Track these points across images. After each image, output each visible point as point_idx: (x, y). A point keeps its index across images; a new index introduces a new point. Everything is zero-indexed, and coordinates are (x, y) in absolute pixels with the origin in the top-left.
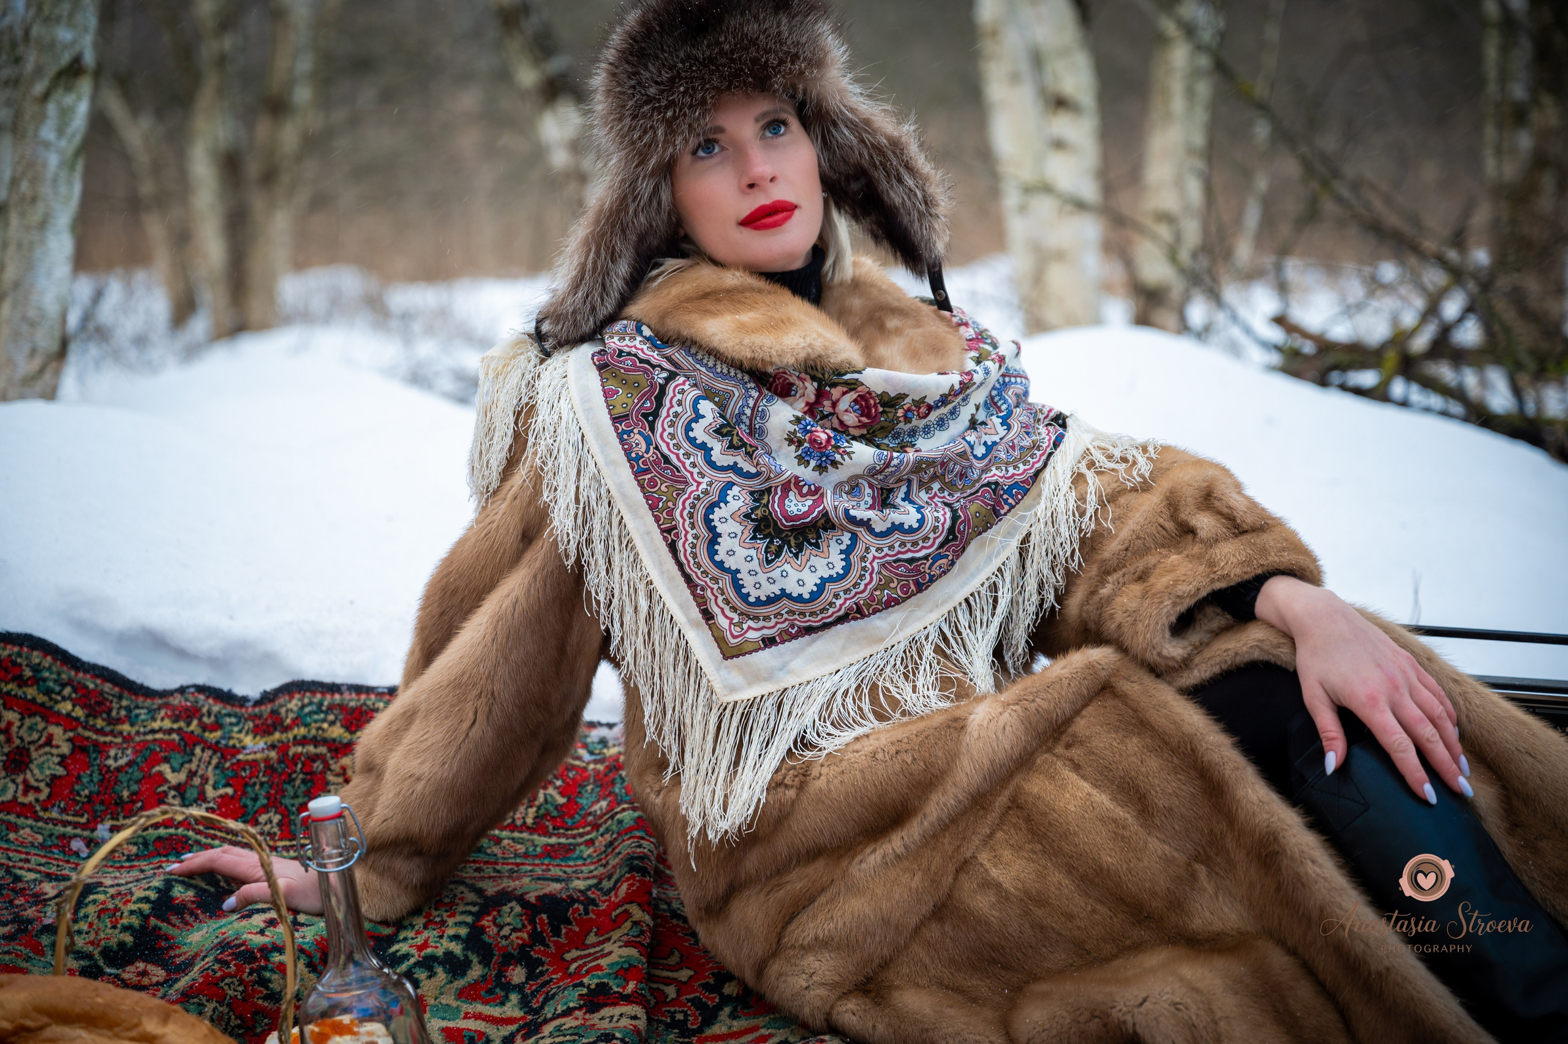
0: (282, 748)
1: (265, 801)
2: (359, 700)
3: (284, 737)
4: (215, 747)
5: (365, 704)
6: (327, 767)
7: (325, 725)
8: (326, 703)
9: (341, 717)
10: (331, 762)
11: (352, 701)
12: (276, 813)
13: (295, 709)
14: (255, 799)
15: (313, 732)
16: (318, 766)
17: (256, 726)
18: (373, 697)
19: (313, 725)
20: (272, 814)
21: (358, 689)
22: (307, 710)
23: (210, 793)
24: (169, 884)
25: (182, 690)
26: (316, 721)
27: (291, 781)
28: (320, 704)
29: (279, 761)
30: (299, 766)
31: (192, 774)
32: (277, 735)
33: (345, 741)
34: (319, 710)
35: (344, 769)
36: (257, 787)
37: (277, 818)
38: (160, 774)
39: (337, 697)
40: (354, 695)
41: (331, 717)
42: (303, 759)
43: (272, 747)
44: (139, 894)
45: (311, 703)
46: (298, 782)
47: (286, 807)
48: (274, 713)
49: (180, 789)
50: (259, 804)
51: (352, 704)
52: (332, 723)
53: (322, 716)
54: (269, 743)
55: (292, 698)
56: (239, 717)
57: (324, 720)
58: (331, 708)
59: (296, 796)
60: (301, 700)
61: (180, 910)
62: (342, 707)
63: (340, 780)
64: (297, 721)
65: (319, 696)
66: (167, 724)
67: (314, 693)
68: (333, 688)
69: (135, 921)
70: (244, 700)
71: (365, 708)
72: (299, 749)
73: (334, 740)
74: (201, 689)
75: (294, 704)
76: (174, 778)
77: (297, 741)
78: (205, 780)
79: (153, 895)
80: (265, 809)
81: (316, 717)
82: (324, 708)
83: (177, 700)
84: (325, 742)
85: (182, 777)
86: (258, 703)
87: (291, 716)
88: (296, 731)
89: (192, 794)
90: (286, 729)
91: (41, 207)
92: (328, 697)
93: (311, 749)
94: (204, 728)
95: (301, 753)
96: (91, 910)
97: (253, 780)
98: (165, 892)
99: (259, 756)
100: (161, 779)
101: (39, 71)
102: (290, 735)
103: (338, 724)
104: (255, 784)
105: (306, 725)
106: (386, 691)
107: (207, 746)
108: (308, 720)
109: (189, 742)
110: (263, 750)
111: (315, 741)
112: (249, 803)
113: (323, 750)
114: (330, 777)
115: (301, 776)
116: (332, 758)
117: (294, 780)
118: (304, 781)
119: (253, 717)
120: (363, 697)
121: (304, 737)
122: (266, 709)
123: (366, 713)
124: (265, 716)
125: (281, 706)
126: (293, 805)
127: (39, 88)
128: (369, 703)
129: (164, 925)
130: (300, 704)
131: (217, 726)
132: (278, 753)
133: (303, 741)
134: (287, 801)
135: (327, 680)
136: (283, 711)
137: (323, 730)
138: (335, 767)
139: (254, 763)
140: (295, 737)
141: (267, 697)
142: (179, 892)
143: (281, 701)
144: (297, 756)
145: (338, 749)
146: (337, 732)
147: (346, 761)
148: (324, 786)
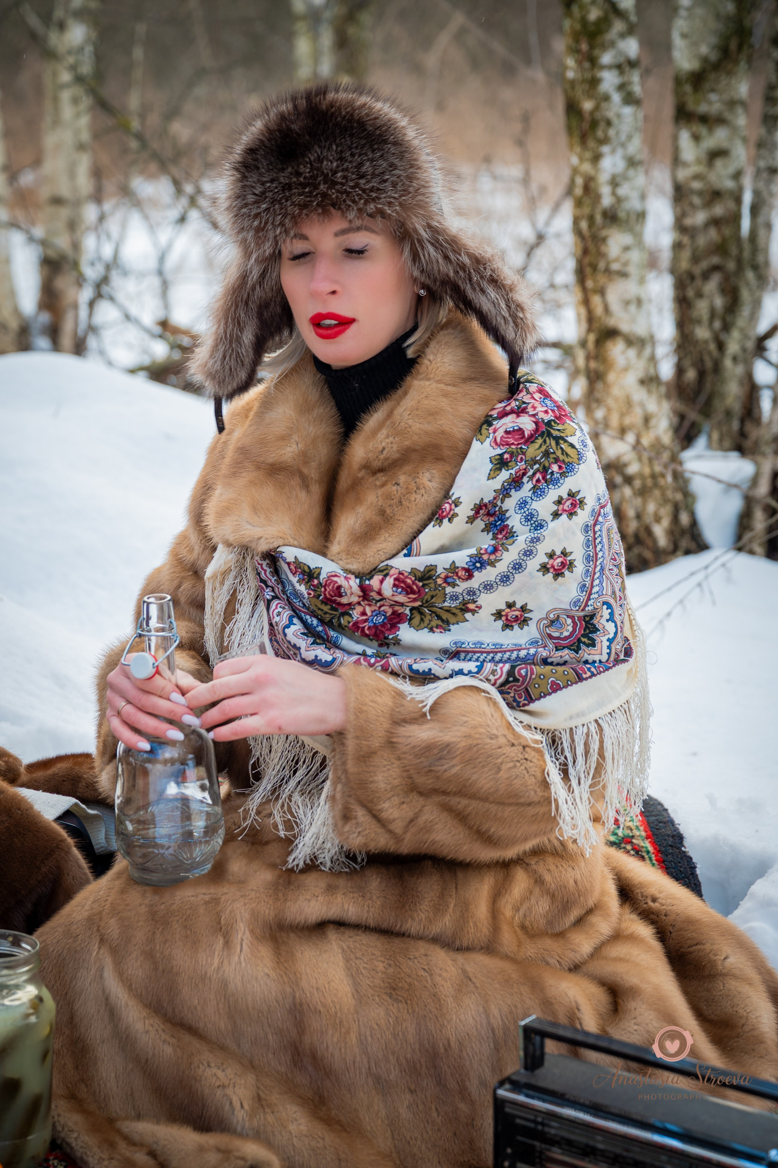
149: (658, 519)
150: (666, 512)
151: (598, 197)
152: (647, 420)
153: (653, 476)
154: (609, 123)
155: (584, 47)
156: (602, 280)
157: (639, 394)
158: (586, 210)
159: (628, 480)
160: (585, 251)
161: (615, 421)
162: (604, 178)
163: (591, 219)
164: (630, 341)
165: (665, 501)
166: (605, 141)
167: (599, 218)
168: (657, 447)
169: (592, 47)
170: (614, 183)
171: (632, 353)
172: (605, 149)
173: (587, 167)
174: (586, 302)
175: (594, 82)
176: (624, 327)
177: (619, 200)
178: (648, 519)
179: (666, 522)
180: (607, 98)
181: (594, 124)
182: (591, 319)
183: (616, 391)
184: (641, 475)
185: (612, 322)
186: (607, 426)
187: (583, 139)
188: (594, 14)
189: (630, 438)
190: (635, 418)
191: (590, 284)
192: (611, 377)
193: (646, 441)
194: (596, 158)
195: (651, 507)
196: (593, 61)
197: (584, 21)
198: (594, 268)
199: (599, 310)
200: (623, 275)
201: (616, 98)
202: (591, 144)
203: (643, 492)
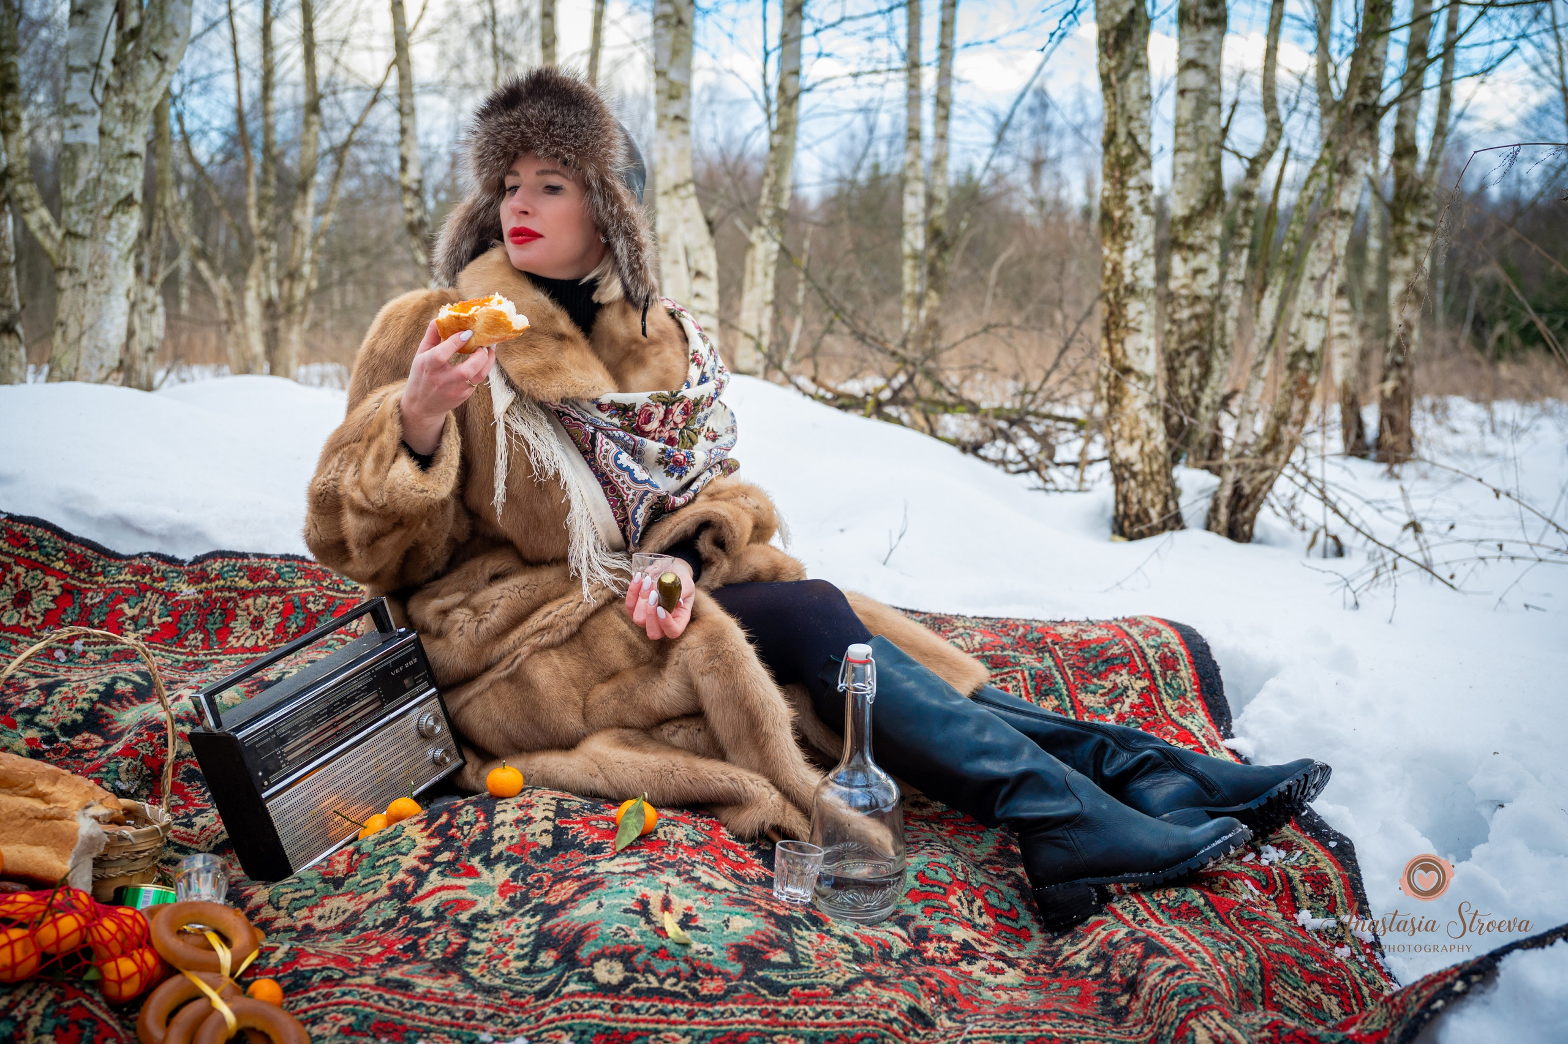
0: (207, 593)
1: (193, 626)
2: (260, 562)
3: (209, 586)
4: (161, 592)
5: (264, 565)
6: (236, 605)
7: (237, 579)
8: (238, 565)
9: (247, 574)
10: (239, 602)
11: (255, 562)
12: (201, 633)
13: (218, 568)
14: (187, 625)
15: (229, 583)
16: (231, 605)
17: (190, 579)
18: (269, 561)
19: (229, 579)
20: (197, 634)
21: (260, 556)
22: (226, 569)
23: (156, 620)
24: (114, 681)
25: (141, 556)
26: (231, 577)
27: (212, 614)
28: (234, 566)
29: (205, 601)
30: (218, 605)
31: (143, 609)
32: (204, 585)
33: (249, 589)
34: (233, 570)
35: (248, 606)
36: (189, 617)
37: (201, 637)
38: (121, 611)
39: (246, 561)
40: (257, 560)
41: (241, 574)
42: (221, 600)
43: (200, 592)
44: (92, 687)
45: (228, 565)
46: (217, 615)
47: (208, 630)
48: (203, 570)
49: (134, 619)
50: (189, 628)
51: (255, 565)
52: (241, 578)
53: (235, 573)
54: (199, 589)
55: (215, 561)
56: (179, 573)
57: (236, 576)
58: (241, 568)
59: (215, 623)
60: (222, 562)
61: (120, 698)
62: (249, 568)
63: (245, 613)
64: (217, 577)
65: (234, 561)
66: (129, 577)
67: (230, 558)
68: (244, 556)
69: (86, 706)
70: (181, 563)
71: (264, 567)
72: (219, 594)
73: (242, 588)
74: (153, 555)
75: (217, 565)
76: (130, 612)
77: (217, 589)
78: (152, 613)
79: (101, 688)
80: (193, 631)
81: (231, 574)
82: (237, 568)
83: (136, 562)
84: (236, 589)
85: (136, 611)
86: (191, 564)
87: (215, 572)
88: (217, 582)
89: (142, 622)
90: (211, 581)
91: (106, 281)
92: (240, 561)
93: (227, 594)
94: (154, 580)
95: (220, 597)
96: (56, 698)
97: (186, 612)
98: (110, 686)
99: (191, 598)
100: (121, 613)
101: (106, 201)
102: (213, 585)
103: (245, 578)
104: (187, 615)
105: (224, 579)
107: (155, 591)
108: (226, 576)
109: (143, 589)
110: (194, 594)
111: (229, 589)
112: (183, 627)
113: (234, 594)
114: (239, 612)
115: (219, 611)
116: (240, 599)
117: (215, 613)
118: (221, 615)
119: (188, 573)
120: (262, 561)
121: (223, 587)
122: (197, 567)
123: (264, 570)
124: (197, 571)
125: (208, 566)
126: (212, 629)
127: (106, 211)
128: (266, 564)
129: (107, 709)
130: (221, 565)
131: (163, 578)
132: (204, 596)
133: (221, 589)
134: (209, 626)
135: (239, 550)
136: (209, 569)
137: (236, 582)
138: (242, 605)
139: (187, 603)
140: (217, 587)
141: (198, 560)
142: (120, 686)
143: (208, 563)
144: (217, 598)
145: (244, 594)
146: (245, 583)
147: (250, 601)
148: (234, 617)
149: (1153, 505)
150: (1159, 500)
151: (1122, 276)
152: (1149, 433)
153: (1152, 473)
154: (1132, 226)
155: (1117, 174)
156: (1122, 333)
157: (1145, 415)
158: (1113, 285)
159: (1134, 475)
160: (1111, 314)
161: (1126, 433)
162: (1126, 264)
163: (1116, 291)
164: (1140, 377)
165: (1160, 492)
166: (1129, 238)
167: (1122, 291)
168: (1156, 452)
169: (1122, 174)
170: (1134, 267)
171: (1141, 385)
172: (1129, 244)
173: (1115, 256)
174: (1110, 349)
175: (1123, 198)
176: (1136, 367)
177: (1137, 279)
178: (1147, 504)
179: (1158, 507)
180: (1131, 209)
181: (1121, 227)
182: (1113, 361)
183: (1128, 411)
184: (1143, 472)
185: (1128, 363)
186: (1120, 436)
187: (1114, 236)
188: (1125, 152)
189: (1137, 445)
190: (1141, 431)
191: (1113, 336)
192: (1125, 402)
193: (1147, 449)
194: (1122, 250)
195: (1149, 496)
196: (1123, 184)
197: (1118, 156)
198: (1117, 325)
199: (1119, 355)
200: (1138, 331)
201: (1138, 209)
202: (1119, 239)
203: (1143, 485)
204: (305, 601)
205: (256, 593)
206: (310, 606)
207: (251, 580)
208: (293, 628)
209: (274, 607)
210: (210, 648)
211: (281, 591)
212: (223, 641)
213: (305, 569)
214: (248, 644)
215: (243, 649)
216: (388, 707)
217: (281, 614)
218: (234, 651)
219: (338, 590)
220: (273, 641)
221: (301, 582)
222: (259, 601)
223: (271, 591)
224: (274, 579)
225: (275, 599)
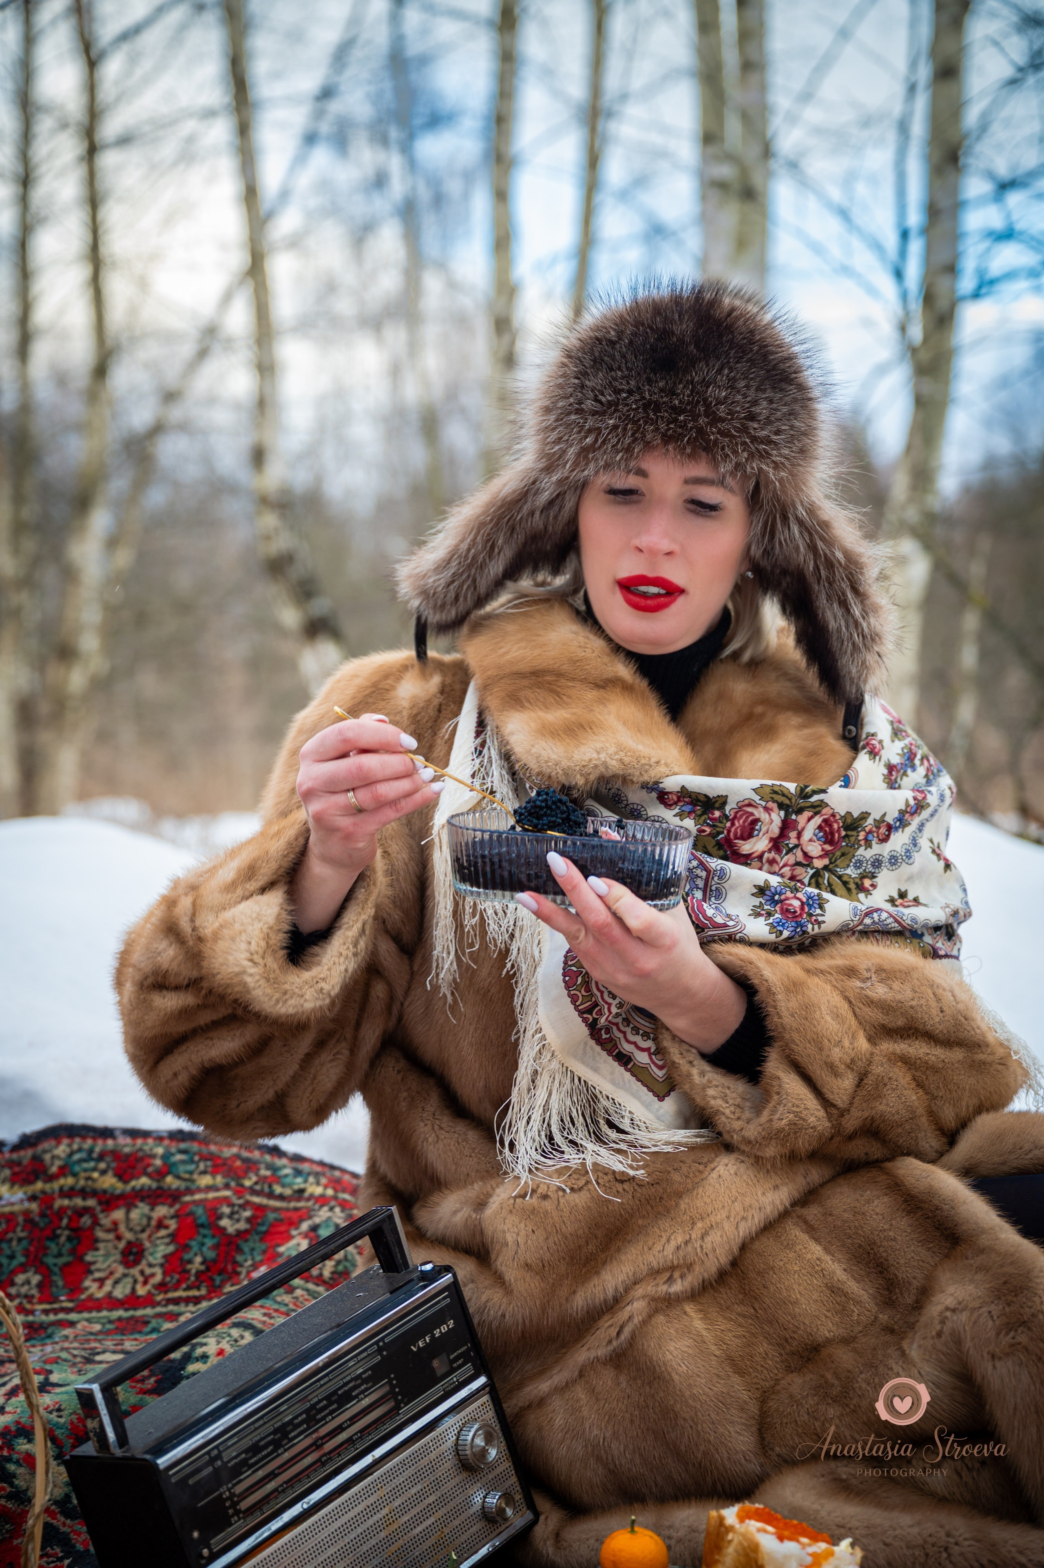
0: (45, 1199)
1: (22, 1259)
2: (134, 1145)
3: (48, 1187)
5: (141, 1150)
6: (96, 1222)
7: (96, 1175)
8: (98, 1149)
9: (114, 1165)
10: (101, 1216)
11: (126, 1145)
12: (36, 1273)
13: (63, 1155)
14: (12, 1257)
15: (82, 1183)
16: (86, 1221)
17: (14, 1174)
18: (150, 1141)
19: (83, 1175)
20: (30, 1274)
21: (134, 1133)
22: (76, 1157)
26: (85, 1170)
27: (55, 1237)
28: (91, 1151)
29: (42, 1215)
30: (65, 1221)
32: (39, 1185)
33: (118, 1192)
34: (89, 1158)
35: (115, 1223)
36: (14, 1243)
37: (36, 1279)
39: (110, 1142)
40: (128, 1140)
41: (102, 1165)
42: (69, 1212)
43: (33, 1198)
45: (80, 1150)
46: (63, 1239)
47: (47, 1267)
48: (37, 1160)
50: (15, 1263)
51: (127, 1150)
52: (103, 1172)
53: (92, 1164)
54: (30, 1193)
55: (59, 1143)
57: (94, 1169)
58: (101, 1157)
59: (59, 1255)
60: (70, 1145)
62: (116, 1155)
63: (111, 1236)
64: (63, 1171)
65: (89, 1142)
67: (84, 1138)
68: (106, 1133)
71: (140, 1154)
72: (66, 1202)
73: (105, 1191)
75: (62, 1150)
77: (64, 1193)
80: (22, 1268)
81: (85, 1165)
82: (95, 1155)
84: (94, 1193)
86: (16, 1148)
87: (58, 1163)
88: (62, 1181)
90: (51, 1178)
92: (100, 1142)
93: (79, 1202)
95: (68, 1207)
97: (10, 1235)
99: (16, 1208)
102: (56, 1185)
103: (110, 1173)
104: (11, 1240)
105: (75, 1175)
106: (165, 1134)
108: (77, 1168)
110: (22, 1201)
111: (84, 1193)
112: (5, 1261)
113: (91, 1202)
114: (100, 1234)
115: (67, 1232)
116: (103, 1211)
117: (58, 1236)
118: (69, 1239)
119: (11, 1164)
120: (139, 1142)
121: (72, 1189)
122: (26, 1155)
123: (142, 1159)
124: (25, 1162)
125: (45, 1152)
126: (55, 1265)
128: (146, 1148)
130: (68, 1150)
132: (40, 1206)
133: (69, 1193)
134: (50, 1260)
135: (98, 1122)
136: (47, 1157)
137: (94, 1180)
138: (106, 1221)
139: (10, 1218)
140: (61, 1189)
141: (27, 1141)
143: (46, 1145)
144: (63, 1210)
145: (109, 1201)
146: (109, 1182)
147: (118, 1214)
148: (93, 1243)
204: (214, 1215)
205: (128, 1200)
206: (224, 1223)
207: (123, 1175)
208: (197, 1264)
209: (161, 1225)
210: (56, 1300)
211: (173, 1197)
212: (75, 1289)
213: (211, 1157)
214: (120, 1293)
215: (112, 1303)
216: (407, 1411)
217: (174, 1237)
218: (95, 1305)
219: (271, 1195)
220: (162, 1287)
221: (206, 1180)
222: (135, 1214)
223: (155, 1197)
224: (160, 1174)
225: (162, 1211)
